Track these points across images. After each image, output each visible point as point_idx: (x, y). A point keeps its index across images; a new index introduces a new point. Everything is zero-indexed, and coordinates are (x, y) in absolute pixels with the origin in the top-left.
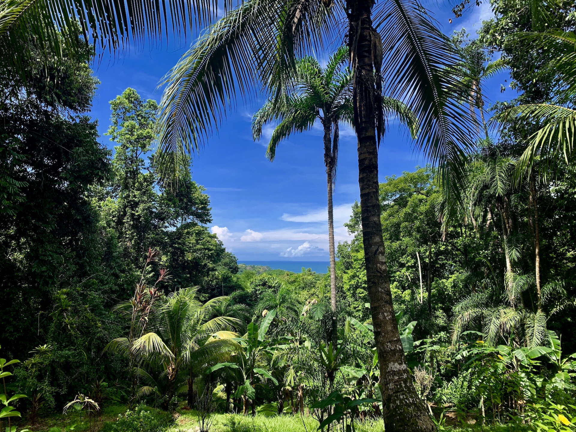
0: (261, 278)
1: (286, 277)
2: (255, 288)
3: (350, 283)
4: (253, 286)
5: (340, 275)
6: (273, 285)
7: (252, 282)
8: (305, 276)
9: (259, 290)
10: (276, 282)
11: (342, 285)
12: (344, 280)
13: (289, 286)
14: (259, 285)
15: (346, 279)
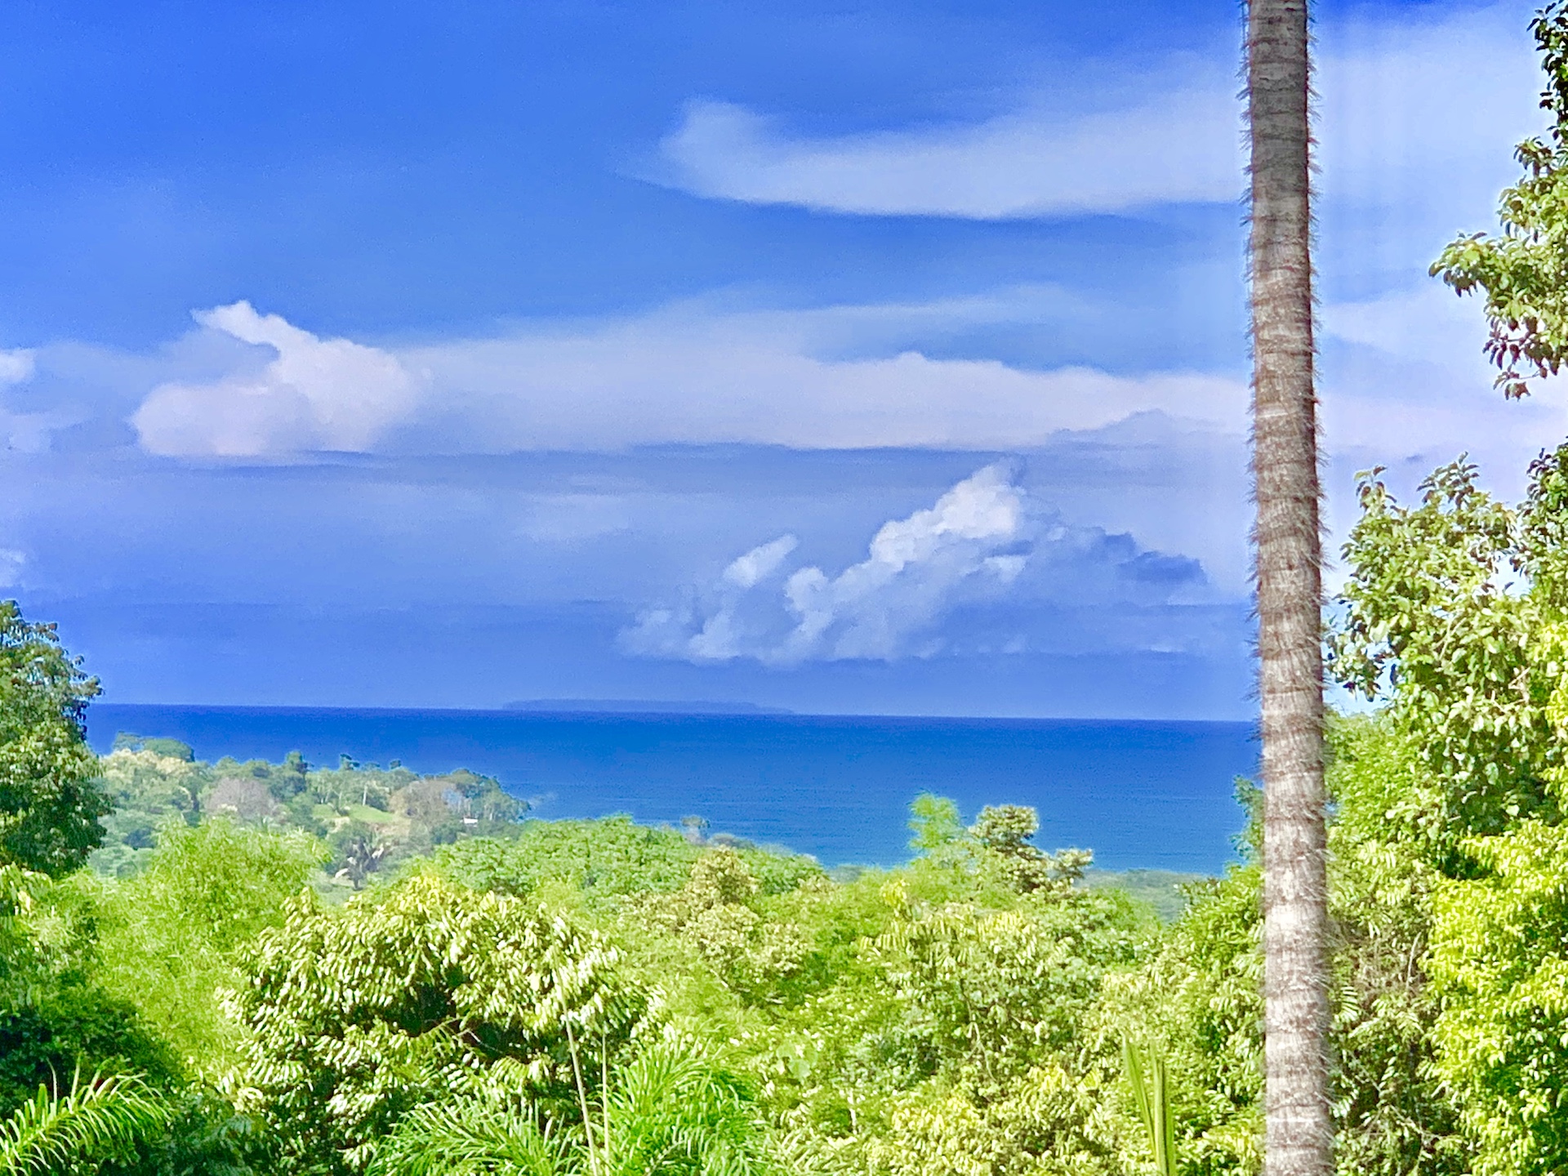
0: (386, 923)
1: (710, 921)
2: (304, 1055)
3: (1523, 997)
4: (286, 1024)
5: (1395, 895)
6: (539, 1020)
7: (272, 982)
8: (953, 913)
9: (360, 1075)
10: (572, 977)
11: (1409, 1022)
12: (1441, 964)
13: (749, 1025)
14: (363, 1016)
15: (1474, 943)
